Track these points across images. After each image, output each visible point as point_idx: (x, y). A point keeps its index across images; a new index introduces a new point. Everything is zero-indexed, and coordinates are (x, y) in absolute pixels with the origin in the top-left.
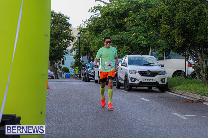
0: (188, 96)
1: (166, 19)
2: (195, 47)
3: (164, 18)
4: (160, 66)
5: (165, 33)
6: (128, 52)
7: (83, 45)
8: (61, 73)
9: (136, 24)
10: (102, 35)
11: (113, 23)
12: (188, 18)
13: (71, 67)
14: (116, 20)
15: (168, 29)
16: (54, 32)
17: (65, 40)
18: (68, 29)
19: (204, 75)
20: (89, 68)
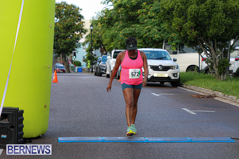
0: (200, 92)
1: (179, 12)
2: (208, 40)
3: (176, 10)
4: (173, 60)
5: (177, 26)
6: (141, 45)
7: (95, 38)
8: (73, 67)
9: (149, 16)
10: (114, 28)
11: (126, 15)
12: (201, 10)
13: (83, 61)
14: (129, 12)
15: (180, 22)
16: (66, 24)
17: (77, 32)
18: (80, 21)
19: (217, 70)
20: (101, 62)
